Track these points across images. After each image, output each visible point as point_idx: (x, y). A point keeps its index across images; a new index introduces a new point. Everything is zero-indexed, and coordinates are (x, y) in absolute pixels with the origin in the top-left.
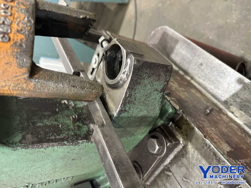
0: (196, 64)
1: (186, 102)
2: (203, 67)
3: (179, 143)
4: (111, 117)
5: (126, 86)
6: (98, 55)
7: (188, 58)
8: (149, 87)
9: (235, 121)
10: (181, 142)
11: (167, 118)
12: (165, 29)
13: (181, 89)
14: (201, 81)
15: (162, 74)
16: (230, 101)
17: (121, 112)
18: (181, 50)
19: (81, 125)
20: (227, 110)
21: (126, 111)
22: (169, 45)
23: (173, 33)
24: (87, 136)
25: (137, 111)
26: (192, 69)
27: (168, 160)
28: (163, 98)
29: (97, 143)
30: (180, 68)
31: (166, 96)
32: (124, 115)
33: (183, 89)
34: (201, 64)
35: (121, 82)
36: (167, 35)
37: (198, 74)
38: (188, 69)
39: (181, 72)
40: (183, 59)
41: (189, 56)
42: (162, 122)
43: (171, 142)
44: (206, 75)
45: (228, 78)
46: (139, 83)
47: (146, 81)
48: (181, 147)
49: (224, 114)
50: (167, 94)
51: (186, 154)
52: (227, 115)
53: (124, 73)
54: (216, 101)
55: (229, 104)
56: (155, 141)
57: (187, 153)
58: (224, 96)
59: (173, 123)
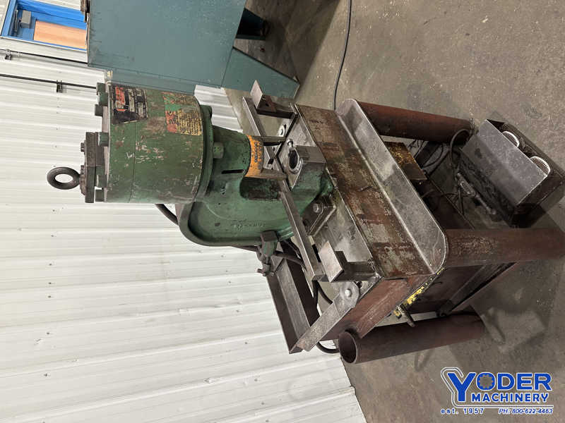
1: (347, 181)
4: (290, 188)
5: (299, 173)
6: (285, 126)
8: (311, 174)
9: (386, 199)
10: (334, 207)
11: (327, 192)
13: (349, 169)
15: (318, 168)
16: (387, 182)
17: (296, 186)
18: (362, 129)
19: (274, 191)
20: (384, 189)
21: (298, 186)
22: (354, 121)
24: (278, 197)
25: (305, 186)
26: (368, 150)
27: (327, 219)
29: (283, 201)
30: (360, 147)
32: (297, 188)
33: (351, 170)
35: (296, 171)
36: (355, 111)
37: (371, 155)
38: (365, 149)
39: (360, 151)
40: (363, 139)
41: (368, 137)
42: (324, 194)
43: (327, 206)
44: (376, 158)
45: (388, 163)
46: (305, 173)
48: (334, 210)
49: (379, 192)
51: (336, 215)
52: (381, 194)
53: (298, 167)
54: (378, 181)
55: (386, 184)
56: (317, 205)
58: (384, 177)
59: (332, 195)
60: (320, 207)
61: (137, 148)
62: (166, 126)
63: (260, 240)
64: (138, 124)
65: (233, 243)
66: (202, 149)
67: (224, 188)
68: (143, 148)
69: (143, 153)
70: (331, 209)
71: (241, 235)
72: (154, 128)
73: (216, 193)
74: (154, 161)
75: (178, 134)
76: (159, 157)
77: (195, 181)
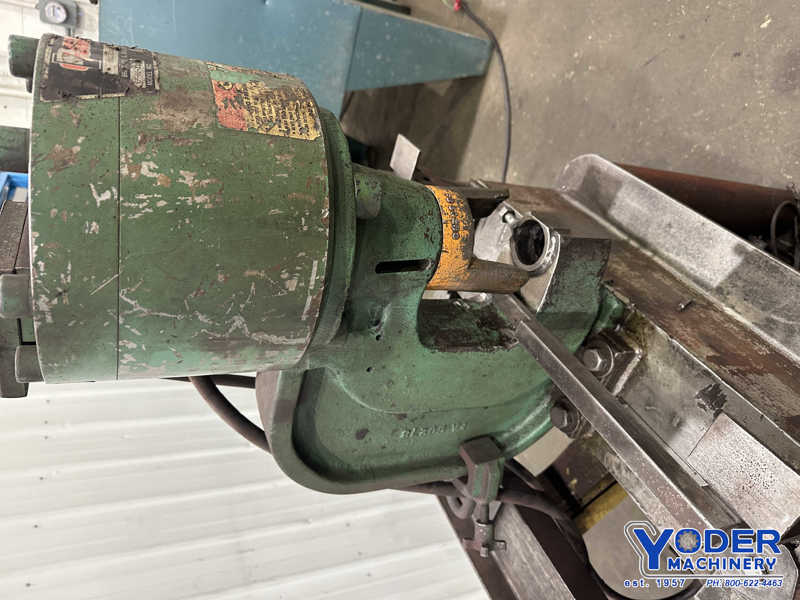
0: (659, 226)
1: (643, 292)
2: (673, 230)
3: (633, 355)
4: (533, 312)
5: (552, 271)
7: (645, 215)
8: (580, 270)
9: (738, 322)
10: (637, 352)
11: (611, 318)
12: (592, 159)
13: (633, 273)
14: (672, 256)
15: (596, 251)
16: (727, 287)
17: (546, 305)
18: (628, 200)
19: (488, 330)
20: (723, 304)
21: (552, 304)
22: (603, 191)
23: (609, 168)
24: (503, 341)
25: (567, 305)
26: (653, 235)
28: (602, 288)
29: (525, 342)
30: (631, 235)
31: (607, 286)
32: (550, 309)
33: (637, 273)
34: (670, 225)
35: (544, 267)
36: (599, 172)
37: (665, 243)
38: (645, 235)
39: (633, 243)
40: (635, 217)
41: (645, 210)
42: (604, 325)
43: (620, 351)
44: (680, 244)
45: (719, 247)
46: (569, 266)
47: (577, 263)
48: (637, 360)
49: (716, 311)
50: (608, 283)
51: (646, 369)
52: (722, 313)
53: (548, 255)
54: (701, 290)
55: (725, 292)
56: (595, 352)
57: (647, 367)
58: (716, 279)
59: (621, 325)
60: (605, 356)
61: (125, 171)
62: (215, 113)
63: (460, 462)
64: (128, 103)
65: (399, 479)
66: (325, 178)
67: (378, 322)
68: (144, 171)
69: (145, 185)
70: (632, 355)
71: (417, 456)
72: (180, 115)
73: (361, 339)
74: (182, 211)
75: (253, 133)
76: (198, 200)
77: (313, 277)
